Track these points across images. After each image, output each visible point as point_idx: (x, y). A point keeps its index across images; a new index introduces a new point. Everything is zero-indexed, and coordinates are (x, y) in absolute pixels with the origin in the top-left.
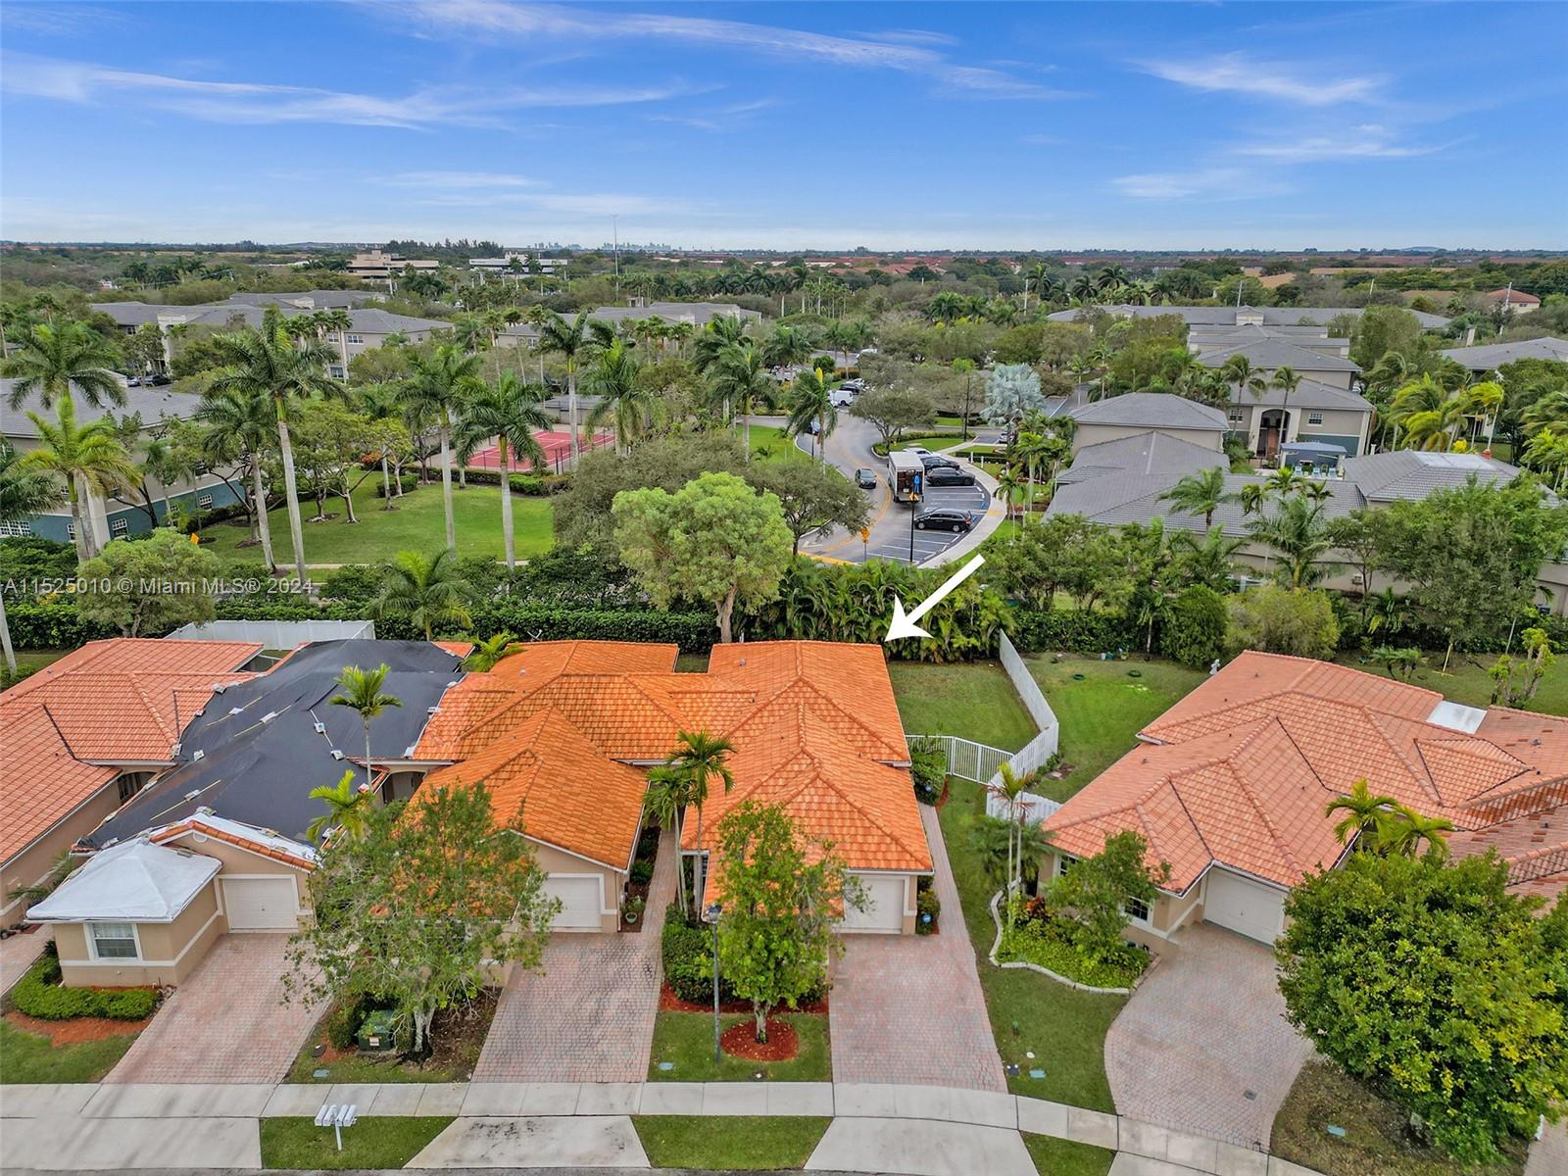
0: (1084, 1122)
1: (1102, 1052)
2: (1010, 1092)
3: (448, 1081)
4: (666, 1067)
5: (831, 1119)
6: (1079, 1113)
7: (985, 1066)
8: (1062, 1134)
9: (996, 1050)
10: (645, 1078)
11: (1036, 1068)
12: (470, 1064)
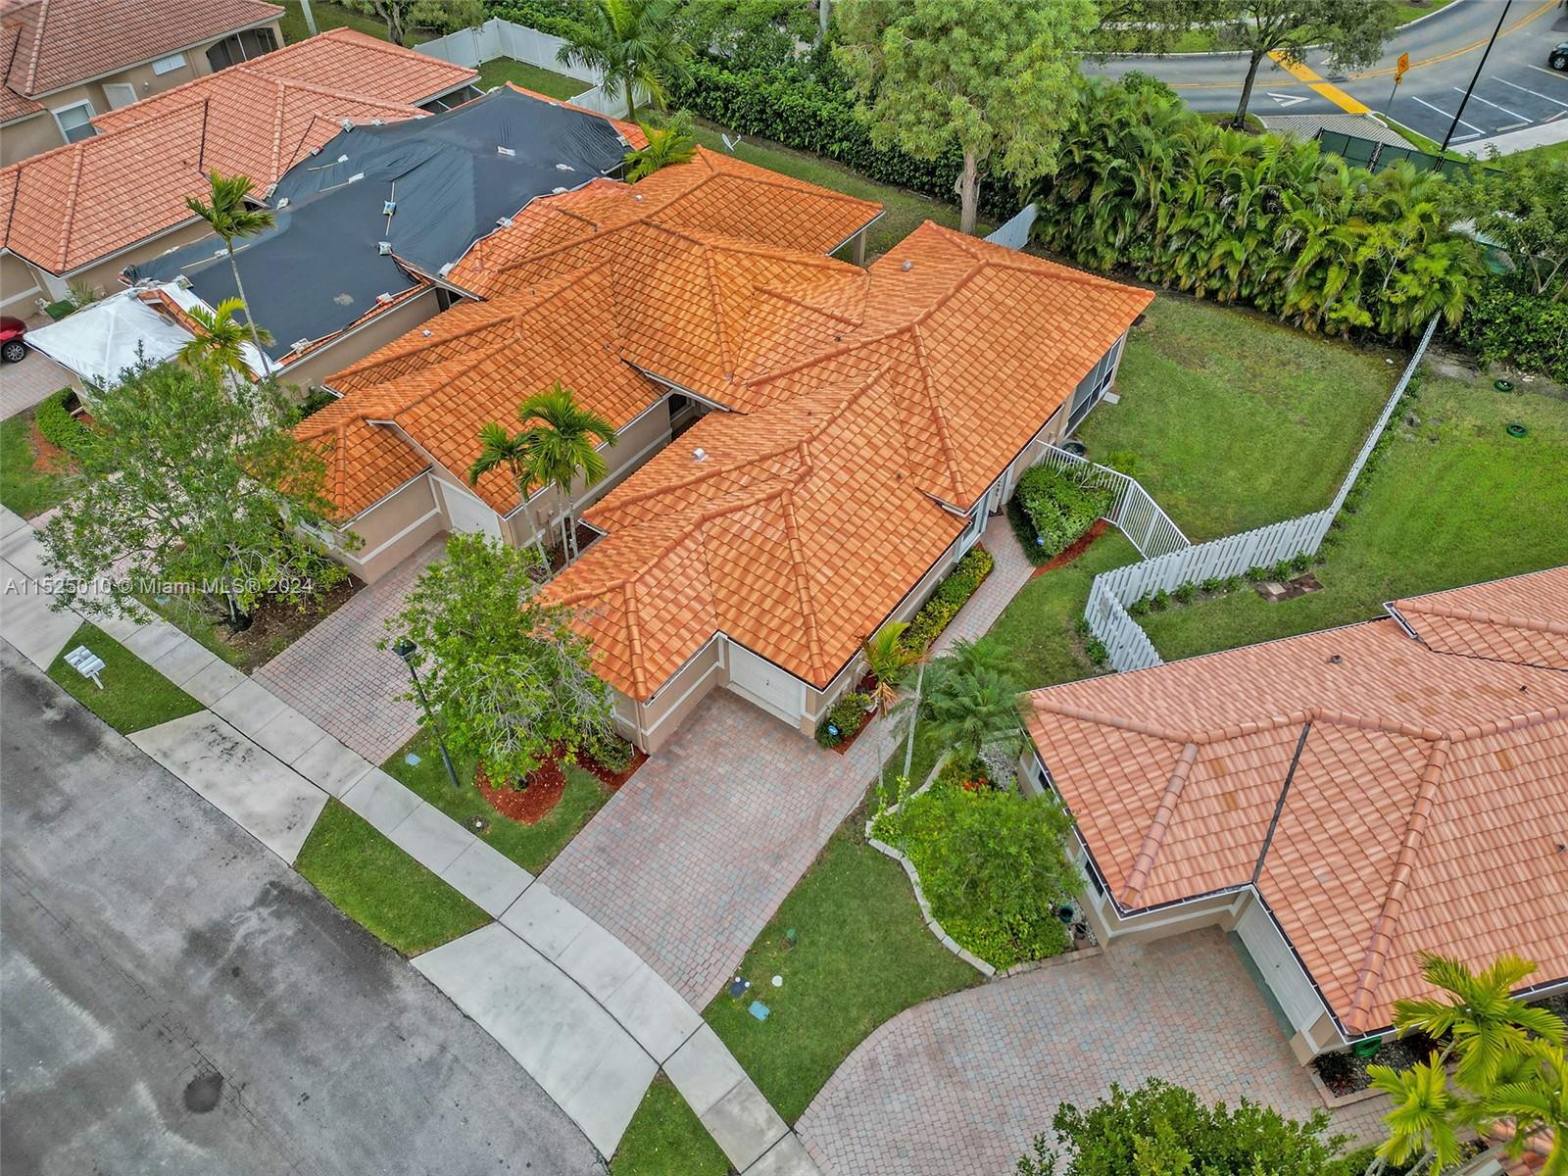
0: (744, 1109)
1: (865, 1035)
2: (702, 1015)
3: (236, 666)
4: (413, 760)
5: (490, 920)
6: (751, 1095)
7: (713, 960)
8: (699, 1108)
9: (747, 947)
10: (382, 761)
11: (766, 1002)
12: (265, 657)
